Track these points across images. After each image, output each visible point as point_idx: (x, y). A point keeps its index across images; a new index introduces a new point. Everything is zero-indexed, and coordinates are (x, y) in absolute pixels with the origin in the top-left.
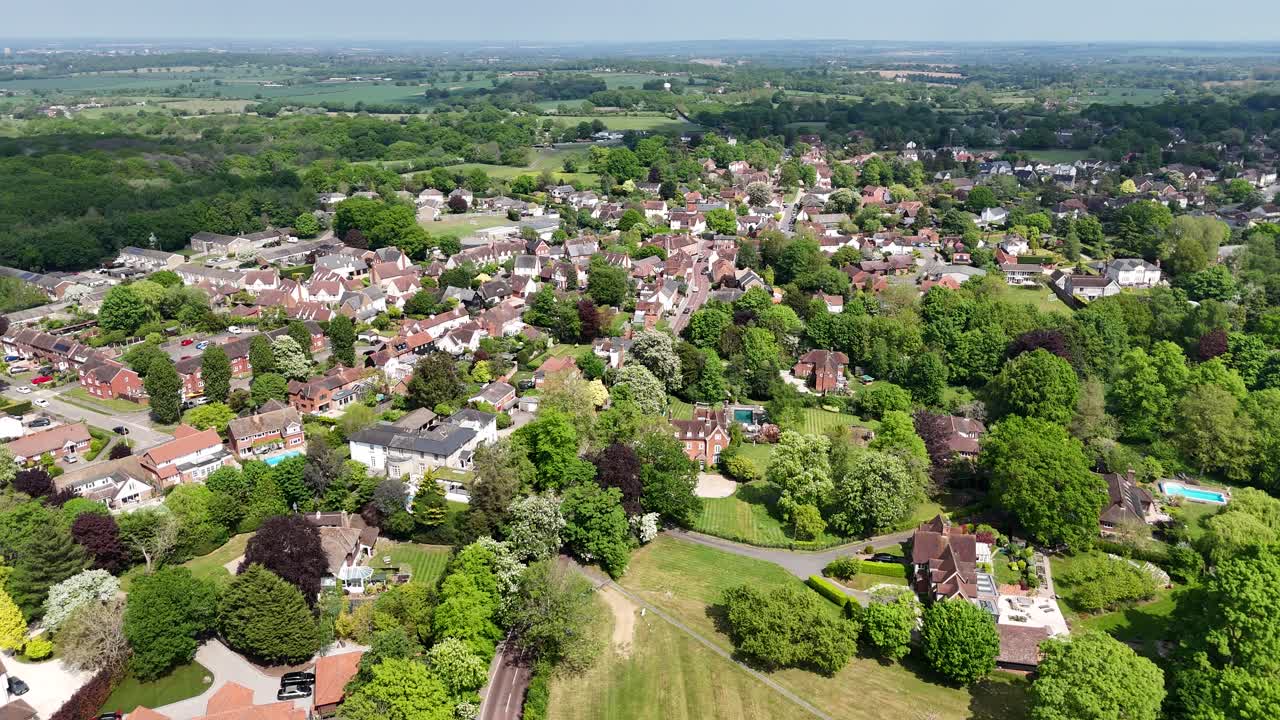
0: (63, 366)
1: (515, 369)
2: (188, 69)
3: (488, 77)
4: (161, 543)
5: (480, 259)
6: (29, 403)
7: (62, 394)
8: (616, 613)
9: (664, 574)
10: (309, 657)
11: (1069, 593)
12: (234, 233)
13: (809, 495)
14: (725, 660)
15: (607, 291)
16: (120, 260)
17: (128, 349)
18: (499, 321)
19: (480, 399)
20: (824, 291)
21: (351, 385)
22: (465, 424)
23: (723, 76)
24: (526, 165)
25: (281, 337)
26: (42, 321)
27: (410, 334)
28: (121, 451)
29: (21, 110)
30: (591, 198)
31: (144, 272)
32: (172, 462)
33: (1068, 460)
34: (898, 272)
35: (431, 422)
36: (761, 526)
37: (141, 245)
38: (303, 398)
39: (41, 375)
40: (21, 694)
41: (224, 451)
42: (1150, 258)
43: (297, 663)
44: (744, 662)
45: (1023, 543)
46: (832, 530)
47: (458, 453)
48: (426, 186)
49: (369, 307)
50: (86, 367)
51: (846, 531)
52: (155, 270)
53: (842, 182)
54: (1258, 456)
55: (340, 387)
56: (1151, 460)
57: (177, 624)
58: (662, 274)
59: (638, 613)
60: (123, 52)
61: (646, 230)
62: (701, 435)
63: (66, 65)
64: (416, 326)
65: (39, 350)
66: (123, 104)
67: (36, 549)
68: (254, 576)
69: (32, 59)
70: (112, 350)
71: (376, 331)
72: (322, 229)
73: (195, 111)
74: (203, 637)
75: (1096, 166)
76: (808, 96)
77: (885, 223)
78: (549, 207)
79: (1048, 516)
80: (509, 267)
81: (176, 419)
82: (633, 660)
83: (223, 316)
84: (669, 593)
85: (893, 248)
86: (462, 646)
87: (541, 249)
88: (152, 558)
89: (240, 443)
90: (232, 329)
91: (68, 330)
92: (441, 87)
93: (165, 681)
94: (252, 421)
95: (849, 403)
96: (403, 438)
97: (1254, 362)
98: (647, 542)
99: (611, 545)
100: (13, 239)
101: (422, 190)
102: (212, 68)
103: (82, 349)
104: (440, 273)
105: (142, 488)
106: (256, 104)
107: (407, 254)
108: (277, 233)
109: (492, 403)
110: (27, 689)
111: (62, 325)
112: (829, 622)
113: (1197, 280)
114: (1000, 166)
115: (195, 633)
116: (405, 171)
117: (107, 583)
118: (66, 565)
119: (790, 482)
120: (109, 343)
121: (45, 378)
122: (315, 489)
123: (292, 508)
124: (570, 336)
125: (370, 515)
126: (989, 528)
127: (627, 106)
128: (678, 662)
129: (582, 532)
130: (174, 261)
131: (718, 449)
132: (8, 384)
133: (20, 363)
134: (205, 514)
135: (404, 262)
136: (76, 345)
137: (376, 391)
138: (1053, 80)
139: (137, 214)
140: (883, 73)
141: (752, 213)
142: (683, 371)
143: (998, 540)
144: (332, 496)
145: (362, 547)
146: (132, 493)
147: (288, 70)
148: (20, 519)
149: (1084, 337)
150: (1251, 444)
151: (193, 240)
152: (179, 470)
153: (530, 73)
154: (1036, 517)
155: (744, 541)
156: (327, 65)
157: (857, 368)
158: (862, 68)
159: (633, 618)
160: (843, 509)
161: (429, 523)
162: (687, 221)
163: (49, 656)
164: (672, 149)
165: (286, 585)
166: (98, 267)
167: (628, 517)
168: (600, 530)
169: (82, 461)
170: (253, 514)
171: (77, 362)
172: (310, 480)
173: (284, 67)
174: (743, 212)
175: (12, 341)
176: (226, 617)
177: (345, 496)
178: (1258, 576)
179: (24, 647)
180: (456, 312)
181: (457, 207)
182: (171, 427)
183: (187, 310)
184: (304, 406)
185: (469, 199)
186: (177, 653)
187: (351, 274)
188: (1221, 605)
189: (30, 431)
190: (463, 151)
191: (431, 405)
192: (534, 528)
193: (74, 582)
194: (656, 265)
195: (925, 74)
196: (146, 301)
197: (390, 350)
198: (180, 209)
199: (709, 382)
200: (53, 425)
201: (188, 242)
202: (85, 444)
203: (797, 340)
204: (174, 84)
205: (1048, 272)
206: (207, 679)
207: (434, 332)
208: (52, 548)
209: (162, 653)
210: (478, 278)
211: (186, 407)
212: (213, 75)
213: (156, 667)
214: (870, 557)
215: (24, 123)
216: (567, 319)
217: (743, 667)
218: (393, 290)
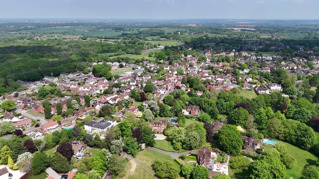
0: (29, 105)
1: (125, 108)
2: (68, 27)
3: (137, 30)
4: (42, 146)
5: (123, 80)
6: (21, 114)
7: (28, 111)
8: (132, 165)
9: (145, 157)
10: (68, 172)
11: (231, 164)
12: (70, 73)
13: (179, 140)
14: (152, 176)
15: (149, 89)
16: (45, 79)
17: (43, 101)
18: (123, 96)
19: (114, 115)
20: (199, 90)
21: (88, 111)
22: (109, 122)
23: (194, 30)
24: (141, 54)
25: (74, 100)
26: (26, 94)
27: (103, 99)
28: (37, 126)
29: (28, 38)
30: (152, 64)
31: (49, 82)
32: (47, 128)
33: (234, 135)
34: (219, 85)
35: (103, 120)
36: (169, 147)
37: (49, 76)
38: (77, 114)
39: (24, 107)
40: (11, 177)
41: (58, 126)
42: (279, 83)
43: (65, 173)
44: (156, 177)
45: (225, 153)
46: (183, 148)
47: (107, 128)
48: (115, 61)
49: (96, 92)
50: (33, 106)
51: (186, 149)
52: (52, 81)
53: (213, 61)
54: (285, 134)
55: (85, 112)
56: (262, 134)
57: (42, 164)
58: (163, 85)
59: (137, 165)
60: (54, 22)
61: (162, 73)
62: (160, 125)
63: (40, 26)
64: (105, 97)
65: (25, 101)
66: (52, 36)
67: (16, 147)
68: (57, 155)
69: (33, 24)
70: (39, 101)
71: (96, 98)
72: (89, 71)
73: (68, 38)
74: (47, 167)
75: (278, 57)
76: (214, 35)
77: (220, 72)
78: (143, 66)
79: (229, 147)
80: (129, 82)
81: (50, 118)
82: (133, 175)
83: (64, 94)
84: (144, 161)
85: (219, 79)
86: (96, 171)
87: (137, 78)
88: (40, 150)
89: (62, 124)
90: (65, 97)
91: (31, 96)
92: (125, 32)
93: (39, 175)
94: (65, 119)
95: (197, 118)
96: (95, 124)
97: (292, 112)
98: (142, 150)
99: (134, 150)
100: (22, 74)
101: (114, 62)
102: (73, 27)
103: (33, 101)
104: (113, 83)
105: (40, 134)
106: (82, 36)
107: (107, 79)
108: (80, 73)
109: (116, 116)
110: (13, 176)
111: (30, 95)
112: (174, 169)
113: (288, 90)
114: (253, 57)
115: (45, 166)
116: (112, 56)
117: (29, 155)
118: (22, 151)
119: (175, 137)
120: (39, 100)
121: (25, 107)
122: (75, 136)
123: (70, 139)
124: (138, 100)
125: (85, 142)
126: (218, 149)
127: (168, 38)
128: (143, 176)
129: (128, 147)
130: (56, 79)
131: (163, 129)
132: (17, 109)
133: (20, 104)
134: (51, 141)
135: (106, 81)
136: (32, 100)
137: (93, 113)
138: (278, 31)
139: (49, 68)
140: (235, 29)
141: (189, 69)
142: (160, 110)
143: (220, 152)
144: (78, 137)
145: (83, 148)
146: (38, 135)
147: (91, 27)
148: (14, 141)
149: (253, 104)
150: (284, 131)
151: (61, 74)
152: (49, 130)
153: (147, 28)
154: (227, 147)
155: (164, 150)
156: (100, 26)
157: (201, 110)
158: (230, 27)
159: (136, 166)
160: (186, 144)
161: (97, 144)
162: (173, 71)
163: (17, 169)
164: (174, 51)
165: (63, 157)
166: (40, 80)
167: (138, 144)
168: (131, 147)
169: (30, 127)
170: (62, 141)
171: (32, 104)
172: (74, 134)
173: (90, 26)
174: (187, 69)
175: (19, 99)
176: (52, 163)
177: (81, 137)
178: (260, 164)
179: (13, 167)
180: (114, 94)
181: (121, 66)
182: (49, 120)
183: (56, 92)
184: (77, 116)
185: (124, 64)
186: (42, 170)
187: (94, 83)
188: (252, 169)
189: (20, 120)
190: (126, 51)
191: (104, 116)
192: (116, 146)
193: (23, 154)
194: (163, 82)
195: (246, 29)
196: (48, 90)
197: (98, 103)
198: (58, 67)
199: (165, 112)
200: (25, 119)
201: (60, 75)
202: (31, 123)
203: (188, 103)
204: (63, 31)
205: (254, 86)
206: (47, 175)
207: (108, 99)
208: (19, 147)
209: (38, 170)
210: (121, 85)
211: (53, 115)
212: (73, 28)
213: (37, 173)
214: (190, 155)
215: (29, 41)
216: (138, 96)
217: (156, 178)
218: (102, 88)
